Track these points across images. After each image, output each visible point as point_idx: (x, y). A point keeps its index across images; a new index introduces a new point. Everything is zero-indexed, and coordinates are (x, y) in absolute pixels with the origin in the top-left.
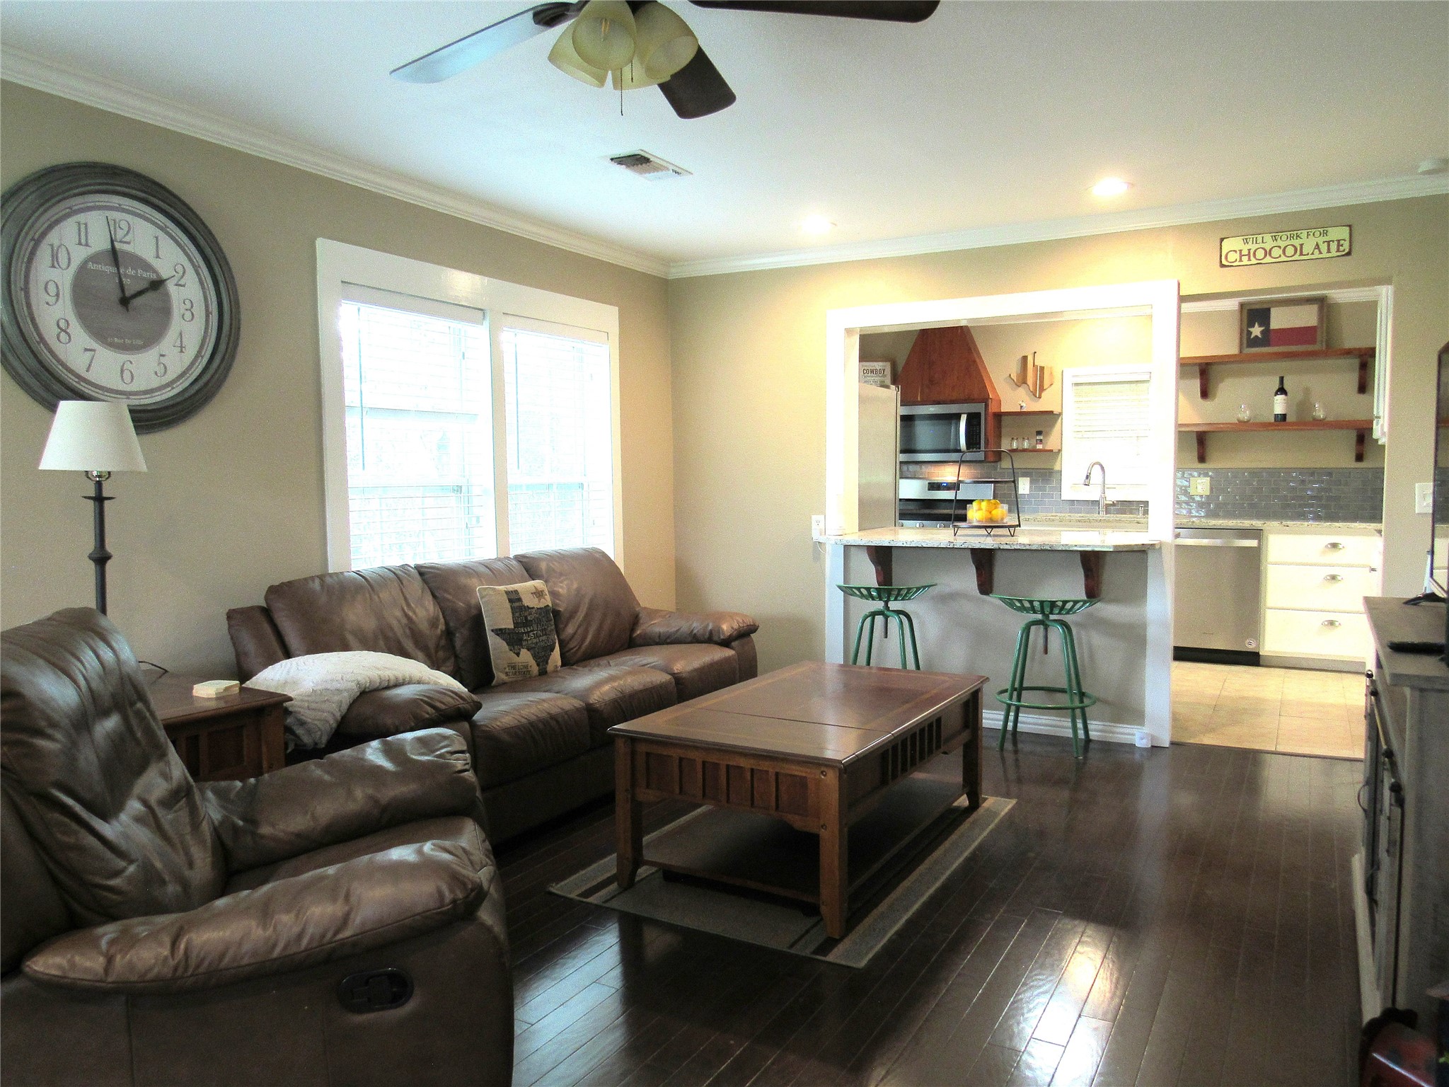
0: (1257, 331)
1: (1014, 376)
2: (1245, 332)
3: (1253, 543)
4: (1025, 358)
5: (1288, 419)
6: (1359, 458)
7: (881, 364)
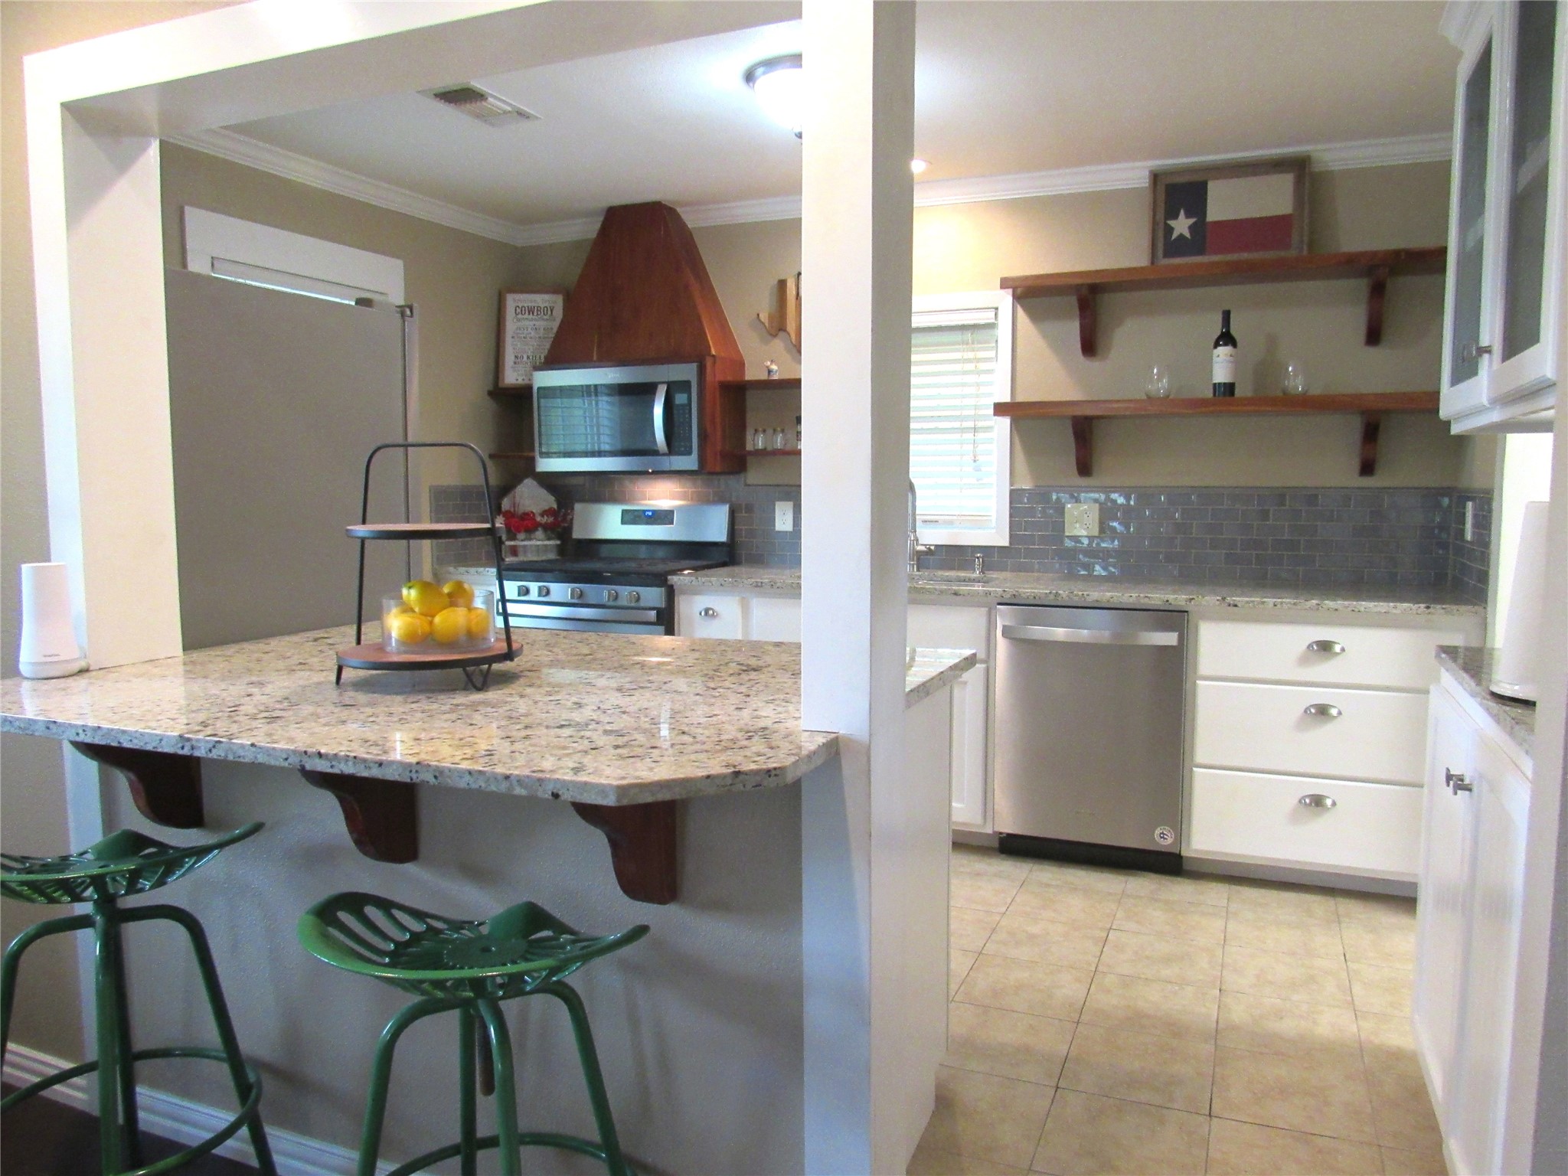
0: (1182, 225)
1: (764, 317)
2: (1162, 225)
3: (1170, 639)
4: (782, 284)
5: (1238, 393)
6: (1367, 468)
7: (546, 297)
